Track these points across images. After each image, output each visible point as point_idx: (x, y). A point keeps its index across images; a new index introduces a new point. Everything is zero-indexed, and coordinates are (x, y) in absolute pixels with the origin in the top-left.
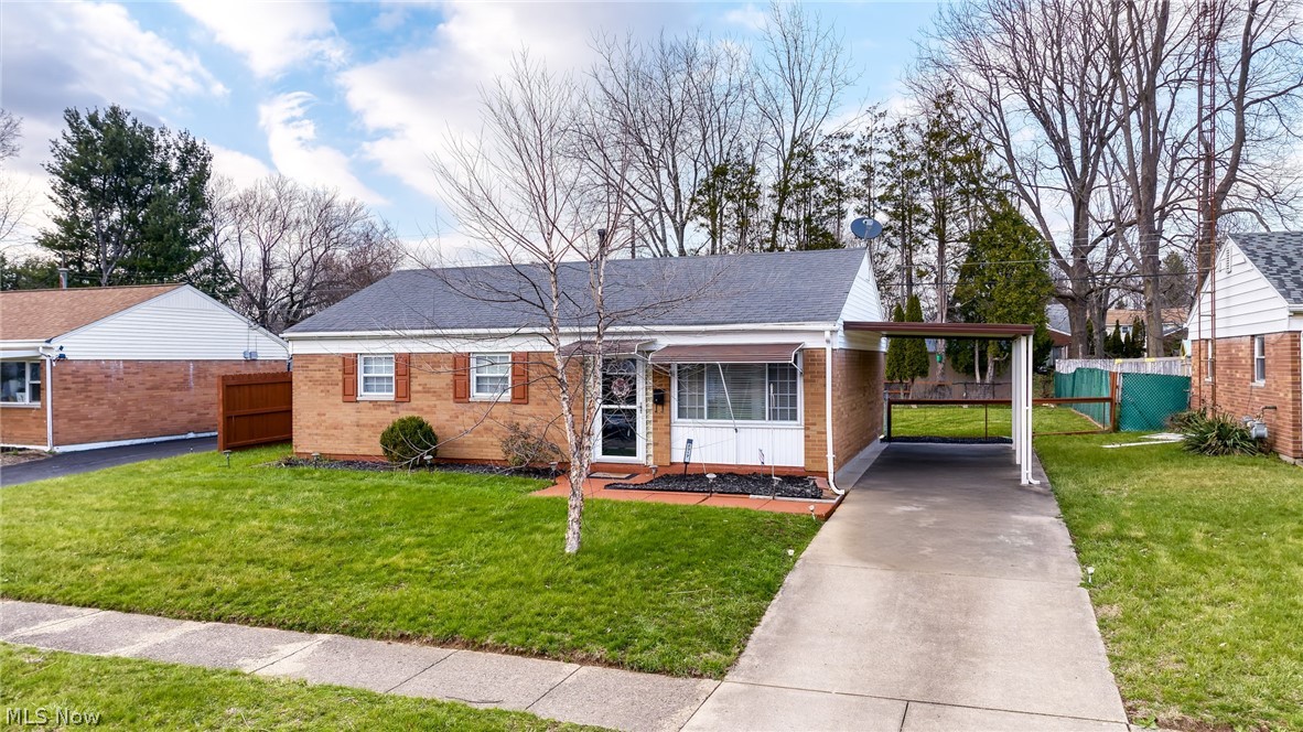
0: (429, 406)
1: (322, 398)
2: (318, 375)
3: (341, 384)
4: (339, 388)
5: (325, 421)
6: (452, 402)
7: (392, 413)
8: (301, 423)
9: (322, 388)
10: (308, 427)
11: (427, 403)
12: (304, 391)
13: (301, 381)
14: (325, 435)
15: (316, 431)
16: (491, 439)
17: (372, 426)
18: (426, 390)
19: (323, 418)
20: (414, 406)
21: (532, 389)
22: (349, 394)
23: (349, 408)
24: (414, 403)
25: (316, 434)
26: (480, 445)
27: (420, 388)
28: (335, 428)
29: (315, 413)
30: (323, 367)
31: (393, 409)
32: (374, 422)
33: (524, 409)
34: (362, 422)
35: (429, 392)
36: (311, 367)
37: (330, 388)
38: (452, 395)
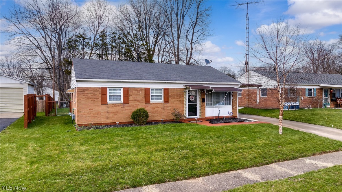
0: (136, 105)
1: (91, 103)
2: (89, 95)
3: (100, 98)
4: (100, 99)
5: (93, 112)
6: (144, 103)
7: (122, 107)
8: (81, 113)
9: (91, 99)
10: (85, 114)
11: (135, 104)
12: (83, 101)
13: (81, 97)
14: (93, 117)
15: (87, 116)
16: (157, 114)
17: (114, 112)
18: (135, 100)
19: (92, 111)
20: (130, 105)
21: (170, 99)
22: (104, 102)
23: (104, 107)
24: (130, 104)
25: (89, 117)
26: (153, 116)
27: (133, 99)
28: (97, 114)
29: (89, 109)
30: (92, 92)
31: (122, 106)
32: (115, 111)
33: (167, 104)
34: (109, 111)
35: (136, 100)
36: (86, 92)
37: (95, 99)
38: (144, 101)
